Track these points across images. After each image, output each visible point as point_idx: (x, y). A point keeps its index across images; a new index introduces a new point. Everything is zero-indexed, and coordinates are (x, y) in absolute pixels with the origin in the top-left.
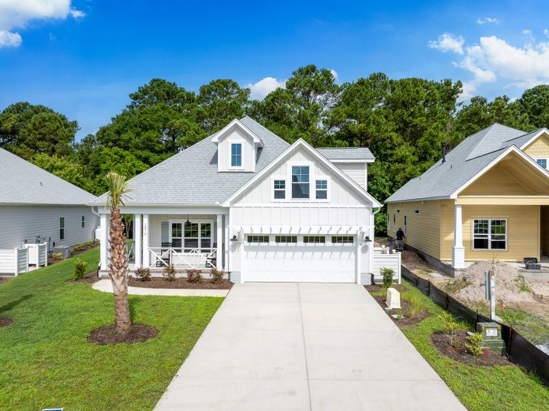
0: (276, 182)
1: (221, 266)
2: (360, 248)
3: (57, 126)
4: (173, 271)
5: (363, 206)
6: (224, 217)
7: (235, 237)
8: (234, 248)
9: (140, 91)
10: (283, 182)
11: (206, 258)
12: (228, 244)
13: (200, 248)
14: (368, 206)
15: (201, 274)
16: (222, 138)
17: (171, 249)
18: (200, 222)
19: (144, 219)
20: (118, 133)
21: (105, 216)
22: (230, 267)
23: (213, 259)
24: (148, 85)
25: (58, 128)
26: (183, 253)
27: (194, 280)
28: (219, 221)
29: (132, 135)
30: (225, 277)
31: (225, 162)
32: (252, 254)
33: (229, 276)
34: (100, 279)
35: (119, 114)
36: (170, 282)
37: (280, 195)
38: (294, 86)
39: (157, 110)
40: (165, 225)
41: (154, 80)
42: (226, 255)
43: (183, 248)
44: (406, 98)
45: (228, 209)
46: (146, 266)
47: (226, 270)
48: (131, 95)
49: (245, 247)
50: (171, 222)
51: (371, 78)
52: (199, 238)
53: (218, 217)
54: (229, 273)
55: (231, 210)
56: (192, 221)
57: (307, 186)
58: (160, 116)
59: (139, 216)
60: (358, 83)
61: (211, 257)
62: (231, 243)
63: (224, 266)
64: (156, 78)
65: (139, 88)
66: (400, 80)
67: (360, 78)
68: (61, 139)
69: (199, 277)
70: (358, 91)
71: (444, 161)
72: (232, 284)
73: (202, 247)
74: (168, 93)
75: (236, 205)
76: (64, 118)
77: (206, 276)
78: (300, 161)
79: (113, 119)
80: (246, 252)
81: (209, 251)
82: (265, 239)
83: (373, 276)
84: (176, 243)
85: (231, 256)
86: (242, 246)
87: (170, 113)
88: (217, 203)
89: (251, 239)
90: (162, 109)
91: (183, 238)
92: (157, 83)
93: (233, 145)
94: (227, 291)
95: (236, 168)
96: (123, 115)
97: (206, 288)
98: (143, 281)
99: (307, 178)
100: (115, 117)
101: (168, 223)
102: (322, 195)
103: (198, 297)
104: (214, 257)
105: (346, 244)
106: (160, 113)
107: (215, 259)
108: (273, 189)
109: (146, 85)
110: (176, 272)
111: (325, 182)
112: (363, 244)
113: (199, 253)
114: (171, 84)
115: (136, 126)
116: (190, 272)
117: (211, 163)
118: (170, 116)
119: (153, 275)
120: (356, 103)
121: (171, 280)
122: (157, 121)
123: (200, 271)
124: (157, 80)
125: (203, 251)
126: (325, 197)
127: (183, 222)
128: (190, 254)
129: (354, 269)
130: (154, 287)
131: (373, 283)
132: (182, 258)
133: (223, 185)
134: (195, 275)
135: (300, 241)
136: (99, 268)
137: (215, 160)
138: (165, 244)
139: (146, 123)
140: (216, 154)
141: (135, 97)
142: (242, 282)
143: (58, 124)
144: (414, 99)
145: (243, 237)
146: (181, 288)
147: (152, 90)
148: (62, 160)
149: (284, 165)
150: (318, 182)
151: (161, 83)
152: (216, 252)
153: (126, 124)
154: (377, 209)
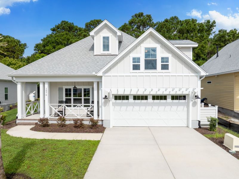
0: (134, 59)
1: (97, 116)
2: (191, 103)
3: (16, 45)
4: (64, 120)
5: (193, 74)
6: (98, 83)
7: (106, 96)
8: (105, 104)
9: (56, 27)
10: (139, 59)
11: (86, 111)
12: (102, 101)
13: (83, 104)
14: (196, 75)
15: (83, 122)
16: (97, 33)
17: (64, 105)
18: (83, 88)
19: (45, 85)
20: (44, 46)
21: (20, 83)
22: (103, 117)
23: (91, 111)
24: (60, 23)
25: (16, 46)
26: (72, 107)
27: (78, 126)
28: (95, 86)
29: (51, 48)
30: (100, 123)
31: (99, 49)
32: (118, 108)
33: (102, 123)
34: (17, 125)
35: (44, 37)
36: (62, 127)
37: (136, 67)
38: (133, 23)
39: (63, 35)
40: (60, 89)
41: (63, 21)
42: (100, 109)
43: (72, 104)
44: (189, 28)
45: (101, 77)
46: (47, 116)
47: (100, 119)
48: (51, 29)
49: (113, 103)
50: (64, 88)
51: (171, 19)
52: (83, 98)
53: (94, 83)
54: (102, 121)
55: (103, 78)
56: (78, 87)
57: (155, 61)
58: (65, 38)
59: (42, 83)
60: (165, 21)
61: (90, 110)
62: (103, 100)
63: (98, 115)
64: (64, 20)
65: (56, 25)
66: (185, 20)
67: (166, 19)
68: (17, 51)
69: (82, 124)
70: (165, 25)
71: (217, 56)
72: (104, 128)
73: (84, 103)
74: (69, 27)
75: (106, 75)
76: (19, 42)
77: (87, 123)
78: (150, 44)
79: (42, 40)
80: (113, 107)
81: (89, 106)
82: (126, 98)
83: (199, 122)
84: (68, 101)
85: (103, 109)
86: (111, 102)
87: (70, 36)
88: (94, 73)
89: (117, 98)
90: (66, 34)
91: (72, 98)
92: (64, 22)
93: (104, 38)
94: (101, 134)
95: (106, 52)
96: (47, 37)
97: (86, 132)
98: (44, 127)
99: (155, 56)
100: (43, 39)
101: (62, 88)
102: (165, 67)
103: (80, 141)
104: (92, 110)
105: (181, 101)
106: (65, 36)
107: (93, 111)
108: (132, 64)
109: (58, 24)
110: (66, 120)
111: (167, 58)
112: (194, 101)
113: (82, 107)
114: (71, 23)
115: (53, 43)
116: (76, 121)
117: (90, 50)
118: (70, 38)
119: (50, 122)
120: (164, 31)
121: (62, 126)
122: (63, 40)
123: (82, 120)
124: (64, 21)
125: (85, 106)
126: (167, 69)
127: (72, 87)
128: (76, 108)
129: (186, 117)
130: (50, 132)
131: (200, 127)
132: (71, 111)
133: (98, 62)
134: (79, 123)
135: (150, 99)
136: (17, 117)
137: (92, 48)
138: (61, 102)
139: (58, 41)
140: (93, 45)
141: (53, 30)
142: (111, 127)
143: (16, 44)
144: (193, 29)
145: (111, 96)
146: (69, 132)
147: (61, 26)
148: (16, 61)
149: (140, 46)
150: (162, 58)
151: (66, 22)
152: (93, 107)
153: (48, 42)
154: (203, 76)
